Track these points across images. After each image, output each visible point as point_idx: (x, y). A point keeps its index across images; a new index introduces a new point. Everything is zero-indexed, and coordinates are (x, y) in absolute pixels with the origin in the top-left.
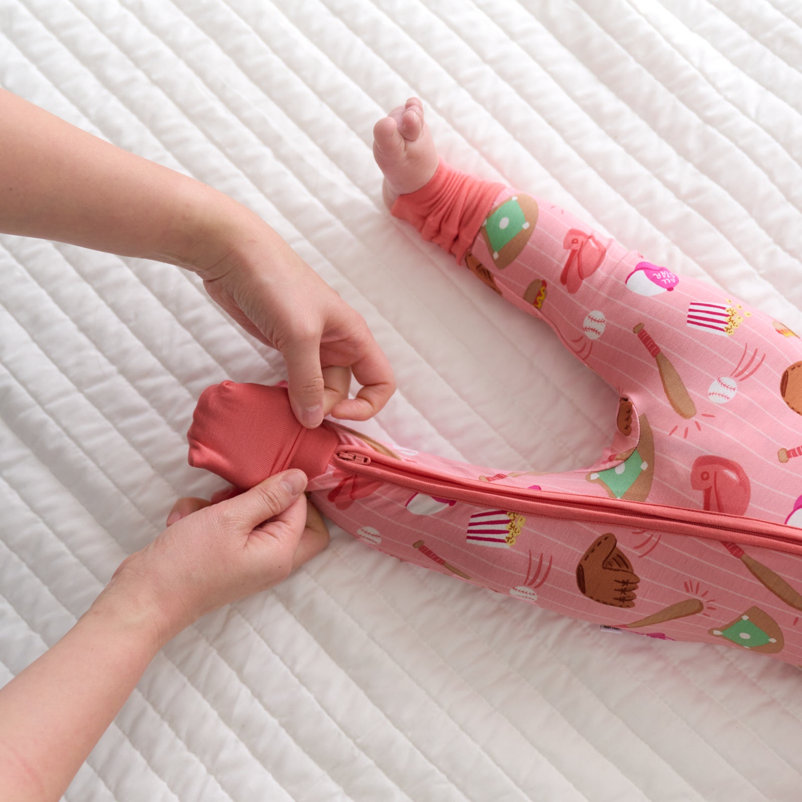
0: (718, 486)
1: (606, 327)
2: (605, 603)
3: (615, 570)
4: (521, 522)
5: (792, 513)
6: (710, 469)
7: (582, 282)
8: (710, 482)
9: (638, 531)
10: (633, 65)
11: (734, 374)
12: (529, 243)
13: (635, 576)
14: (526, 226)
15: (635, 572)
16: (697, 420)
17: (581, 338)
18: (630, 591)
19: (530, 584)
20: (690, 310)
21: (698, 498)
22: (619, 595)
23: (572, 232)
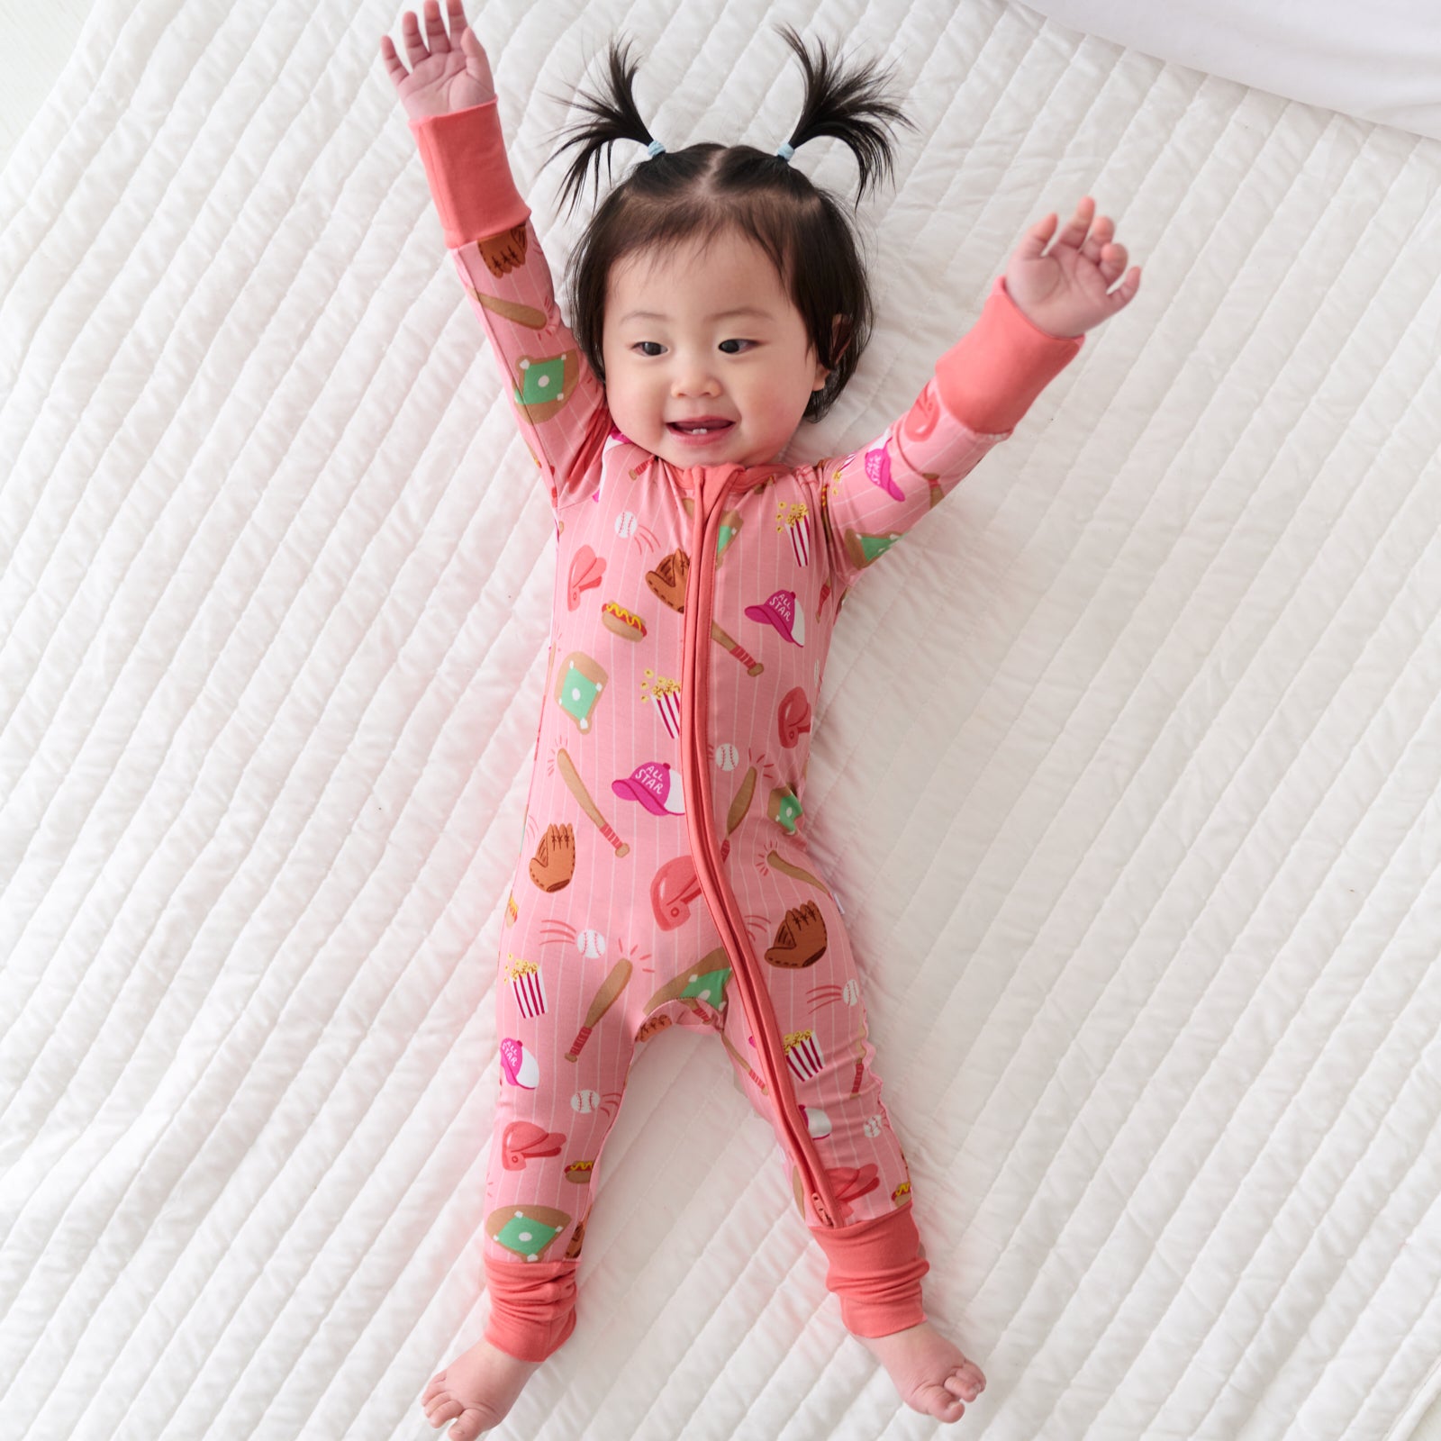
0: (678, 894)
1: (582, 1089)
2: (824, 925)
3: (792, 935)
4: (789, 1038)
5: (673, 814)
6: (667, 912)
7: (552, 1134)
8: (678, 904)
9: (750, 937)
10: (230, 1114)
11: (572, 940)
12: (536, 1203)
13: (786, 917)
14: (519, 1214)
15: (784, 918)
16: (629, 954)
17: (603, 1109)
18: (800, 913)
19: (839, 994)
20: (531, 1015)
21: (696, 904)
22: (810, 919)
23: (507, 1166)
